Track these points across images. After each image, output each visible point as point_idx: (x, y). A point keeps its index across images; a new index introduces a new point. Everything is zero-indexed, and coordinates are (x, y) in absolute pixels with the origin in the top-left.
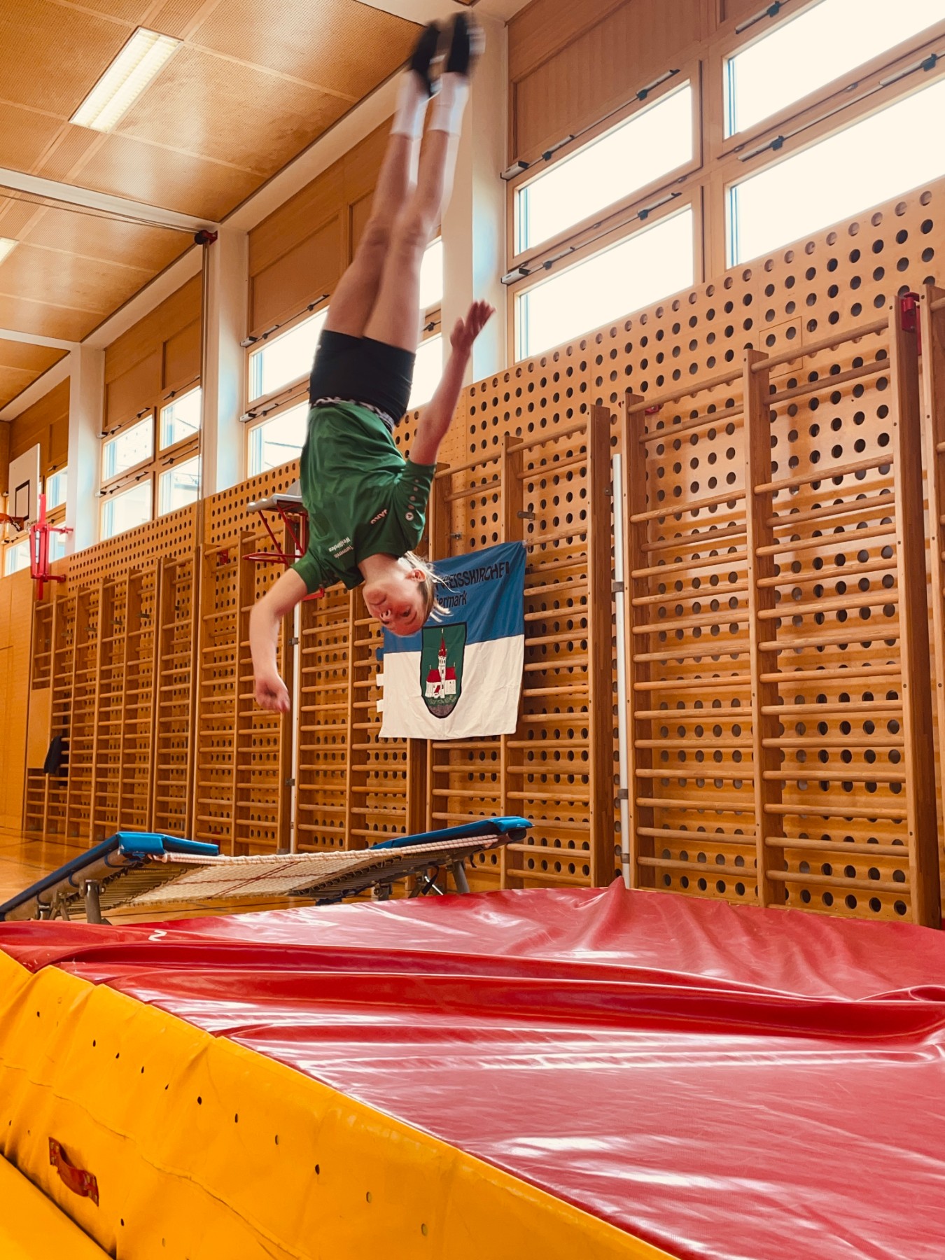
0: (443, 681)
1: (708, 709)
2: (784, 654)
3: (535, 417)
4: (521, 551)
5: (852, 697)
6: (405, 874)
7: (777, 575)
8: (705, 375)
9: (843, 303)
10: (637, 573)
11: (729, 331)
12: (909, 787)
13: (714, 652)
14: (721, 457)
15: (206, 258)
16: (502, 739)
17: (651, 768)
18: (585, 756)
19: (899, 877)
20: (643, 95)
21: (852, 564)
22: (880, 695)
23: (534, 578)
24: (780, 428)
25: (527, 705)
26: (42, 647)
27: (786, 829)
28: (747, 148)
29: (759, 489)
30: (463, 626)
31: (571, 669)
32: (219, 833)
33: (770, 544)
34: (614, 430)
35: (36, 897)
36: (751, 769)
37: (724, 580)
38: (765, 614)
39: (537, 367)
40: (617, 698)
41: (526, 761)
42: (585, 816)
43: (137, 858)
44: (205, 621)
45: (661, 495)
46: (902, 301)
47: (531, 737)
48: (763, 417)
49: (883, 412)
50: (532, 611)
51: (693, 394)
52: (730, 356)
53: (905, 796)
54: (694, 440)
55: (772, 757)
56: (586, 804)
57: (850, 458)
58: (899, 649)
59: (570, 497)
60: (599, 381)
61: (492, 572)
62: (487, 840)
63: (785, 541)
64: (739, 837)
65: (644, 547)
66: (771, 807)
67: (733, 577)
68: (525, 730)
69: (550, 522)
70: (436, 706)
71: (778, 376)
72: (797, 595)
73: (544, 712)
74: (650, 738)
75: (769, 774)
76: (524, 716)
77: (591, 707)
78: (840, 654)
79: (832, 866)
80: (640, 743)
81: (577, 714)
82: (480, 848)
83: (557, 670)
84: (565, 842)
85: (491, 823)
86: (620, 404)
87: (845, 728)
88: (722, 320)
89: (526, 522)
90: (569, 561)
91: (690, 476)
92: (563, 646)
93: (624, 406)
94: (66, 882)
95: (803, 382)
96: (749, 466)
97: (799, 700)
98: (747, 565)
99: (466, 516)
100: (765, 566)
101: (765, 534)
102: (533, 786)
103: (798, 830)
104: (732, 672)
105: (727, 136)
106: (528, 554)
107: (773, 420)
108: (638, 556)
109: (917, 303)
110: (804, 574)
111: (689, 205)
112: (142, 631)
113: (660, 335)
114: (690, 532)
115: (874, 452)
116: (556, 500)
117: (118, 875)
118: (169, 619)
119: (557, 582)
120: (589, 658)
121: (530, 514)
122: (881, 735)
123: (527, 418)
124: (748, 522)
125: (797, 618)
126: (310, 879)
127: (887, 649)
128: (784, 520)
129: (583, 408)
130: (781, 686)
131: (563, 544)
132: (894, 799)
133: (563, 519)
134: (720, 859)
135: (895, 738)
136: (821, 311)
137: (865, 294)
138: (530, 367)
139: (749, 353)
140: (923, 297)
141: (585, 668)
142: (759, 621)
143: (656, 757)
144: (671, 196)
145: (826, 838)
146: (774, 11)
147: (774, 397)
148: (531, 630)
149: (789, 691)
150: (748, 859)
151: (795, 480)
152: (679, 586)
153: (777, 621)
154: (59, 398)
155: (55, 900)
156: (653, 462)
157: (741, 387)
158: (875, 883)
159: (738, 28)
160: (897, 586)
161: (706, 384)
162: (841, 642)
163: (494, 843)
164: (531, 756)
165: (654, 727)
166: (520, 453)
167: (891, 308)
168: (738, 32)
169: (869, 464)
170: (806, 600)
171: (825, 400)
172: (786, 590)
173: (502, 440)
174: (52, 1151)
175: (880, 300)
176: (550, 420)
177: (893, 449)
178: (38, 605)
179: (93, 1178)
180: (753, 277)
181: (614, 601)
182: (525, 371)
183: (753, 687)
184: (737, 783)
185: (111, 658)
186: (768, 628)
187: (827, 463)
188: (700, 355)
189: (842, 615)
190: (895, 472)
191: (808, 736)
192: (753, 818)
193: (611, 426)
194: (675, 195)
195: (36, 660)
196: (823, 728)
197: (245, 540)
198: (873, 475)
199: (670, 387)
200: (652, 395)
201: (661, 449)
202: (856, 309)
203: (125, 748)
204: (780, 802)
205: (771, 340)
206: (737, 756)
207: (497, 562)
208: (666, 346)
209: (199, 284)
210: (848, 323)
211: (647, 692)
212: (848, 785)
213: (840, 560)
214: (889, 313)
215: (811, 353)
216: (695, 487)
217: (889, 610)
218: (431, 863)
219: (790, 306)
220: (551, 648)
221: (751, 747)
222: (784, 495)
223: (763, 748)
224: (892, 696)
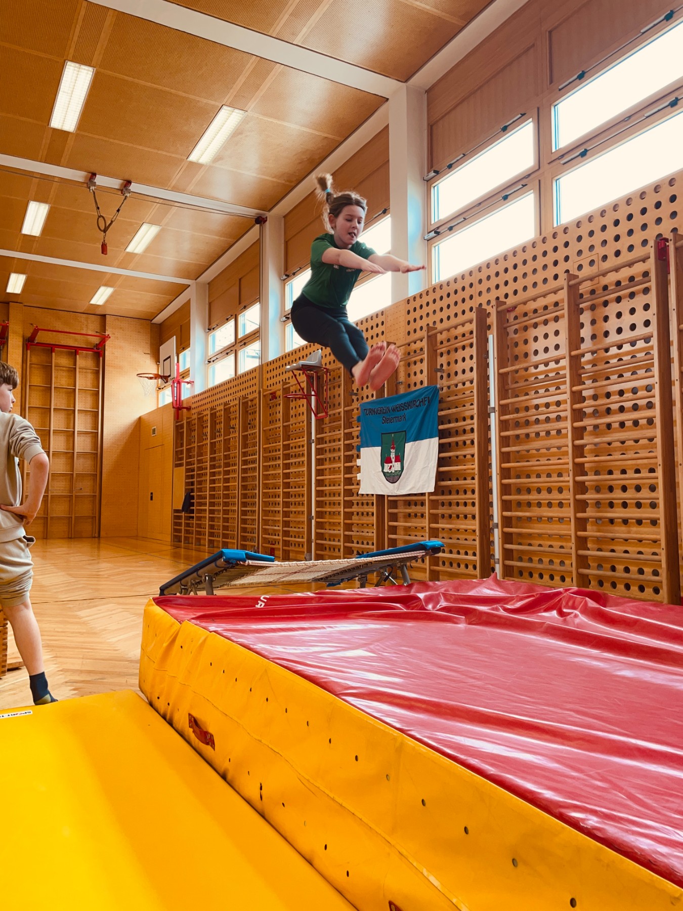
0: (393, 463)
1: (544, 478)
2: (587, 447)
3: (444, 315)
4: (436, 391)
5: (628, 471)
6: (375, 571)
7: (584, 402)
8: (541, 288)
9: (623, 245)
10: (503, 402)
11: (556, 263)
12: (662, 522)
13: (547, 446)
14: (551, 335)
15: (261, 232)
16: (427, 495)
17: (511, 511)
18: (473, 504)
19: (655, 573)
20: (505, 129)
21: (628, 395)
22: (645, 470)
23: (444, 405)
24: (585, 318)
25: (440, 476)
26: (179, 445)
27: (589, 545)
28: (565, 157)
29: (573, 353)
30: (404, 433)
31: (465, 456)
32: (274, 545)
33: (580, 385)
34: (489, 321)
35: (179, 582)
36: (569, 512)
37: (553, 405)
38: (577, 424)
39: (445, 287)
40: (491, 472)
41: (440, 507)
42: (473, 537)
43: (232, 563)
44: (264, 431)
45: (516, 357)
46: (658, 242)
47: (443, 494)
48: (576, 311)
49: (647, 307)
50: (442, 424)
51: (534, 300)
52: (556, 277)
53: (659, 527)
54: (535, 326)
55: (581, 505)
56: (474, 531)
57: (627, 334)
58: (656, 444)
59: (464, 360)
60: (480, 293)
61: (420, 402)
62: (419, 553)
63: (589, 383)
64: (562, 550)
65: (507, 387)
66: (580, 533)
67: (558, 404)
68: (439, 490)
69: (452, 374)
70: (389, 476)
71: (585, 288)
72: (596, 413)
73: (450, 480)
74: (510, 495)
75: (580, 515)
76: (439, 483)
77: (476, 477)
78: (621, 447)
79: (616, 566)
80: (505, 497)
81: (469, 481)
82: (415, 558)
83: (457, 457)
84: (462, 551)
85: (422, 545)
86: (492, 307)
87: (624, 489)
88: (552, 257)
89: (439, 374)
90: (464, 396)
91: (533, 346)
92: (461, 443)
93: (495, 307)
94: (195, 574)
95: (599, 291)
96: (567, 340)
97: (597, 473)
98: (566, 397)
99: (405, 371)
100: (577, 397)
101: (577, 378)
102: (444, 521)
103: (596, 546)
104: (558, 457)
105: (554, 150)
106: (440, 392)
107: (582, 313)
108: (503, 392)
109: (667, 244)
110: (600, 402)
111: (532, 191)
112: (231, 436)
113: (515, 267)
114: (533, 378)
115: (641, 331)
116: (456, 362)
117: (222, 571)
118: (245, 430)
119: (457, 407)
120: (475, 450)
121: (441, 370)
122: (645, 493)
123: (439, 315)
124: (567, 372)
125: (596, 427)
126: (323, 573)
127: (649, 444)
128: (588, 371)
129: (471, 309)
130: (586, 465)
131: (460, 386)
132: (653, 529)
133: (460, 372)
134: (551, 562)
135: (653, 495)
136: (610, 250)
137: (636, 239)
138: (441, 287)
139: (567, 276)
140: (671, 240)
141: (473, 456)
142: (574, 429)
143: (514, 505)
144: (521, 186)
145: (613, 551)
146: (581, 77)
147: (582, 300)
148: (442, 434)
149: (591, 468)
150: (567, 562)
151: (595, 348)
152: (527, 409)
153: (584, 428)
154: (185, 310)
155: (189, 584)
156: (512, 339)
157: (563, 295)
158: (641, 577)
159: (560, 87)
160: (655, 408)
161: (543, 294)
162: (622, 440)
163: (423, 555)
164: (443, 504)
165: (513, 489)
166: (435, 335)
167: (652, 247)
168: (560, 90)
169: (638, 338)
170: (600, 417)
171: (612, 301)
172: (589, 411)
173: (425, 328)
174: (190, 721)
175: (645, 243)
176: (452, 316)
177: (653, 329)
178: (177, 422)
179: (212, 736)
180: (569, 231)
181: (490, 418)
182: (438, 289)
183: (570, 466)
184: (561, 520)
185: (215, 451)
186: (579, 433)
187: (614, 338)
188: (539, 277)
189: (622, 424)
190: (654, 342)
191: (602, 494)
192: (571, 539)
193: (488, 319)
194: (524, 186)
195: (176, 452)
196: (611, 489)
197: (285, 386)
198: (641, 344)
199: (522, 296)
200: (511, 301)
201: (516, 332)
202: (631, 248)
203: (223, 498)
204: (585, 530)
205: (580, 267)
206: (561, 505)
207: (423, 397)
208: (519, 273)
209: (257, 247)
210: (626, 257)
211: (509, 469)
212: (625, 522)
213: (621, 393)
214: (650, 250)
215: (604, 274)
216: (536, 352)
217: (650, 421)
218: (388, 565)
219: (592, 248)
220: (453, 445)
221: (569, 500)
222: (588, 357)
223: (576, 500)
224: (652, 470)
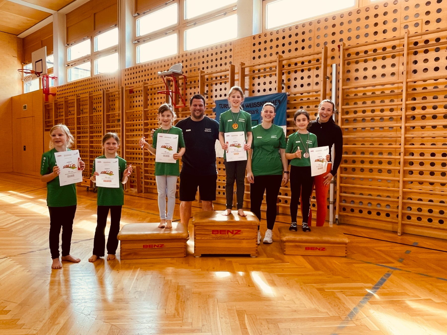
1: (374, 155)
4: (285, 96)
5: (436, 154)
14: (388, 66)
23: (290, 106)
24: (419, 57)
30: (257, 121)
44: (127, 113)
54: (375, 60)
60: (318, 37)
63: (419, 100)
69: (292, 87)
79: (422, 209)
95: (421, 43)
99: (250, 82)
104: (389, 143)
113: (350, 22)
116: (296, 79)
121: (282, 83)
129: (310, 47)
131: (298, 95)
133: (298, 86)
145: (420, 200)
154: (49, 29)
171: (432, 50)
176: (293, 50)
195: (46, 122)
197: (145, 85)
201: (349, 63)
219: (417, 15)
